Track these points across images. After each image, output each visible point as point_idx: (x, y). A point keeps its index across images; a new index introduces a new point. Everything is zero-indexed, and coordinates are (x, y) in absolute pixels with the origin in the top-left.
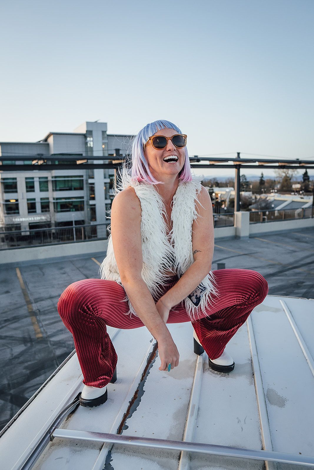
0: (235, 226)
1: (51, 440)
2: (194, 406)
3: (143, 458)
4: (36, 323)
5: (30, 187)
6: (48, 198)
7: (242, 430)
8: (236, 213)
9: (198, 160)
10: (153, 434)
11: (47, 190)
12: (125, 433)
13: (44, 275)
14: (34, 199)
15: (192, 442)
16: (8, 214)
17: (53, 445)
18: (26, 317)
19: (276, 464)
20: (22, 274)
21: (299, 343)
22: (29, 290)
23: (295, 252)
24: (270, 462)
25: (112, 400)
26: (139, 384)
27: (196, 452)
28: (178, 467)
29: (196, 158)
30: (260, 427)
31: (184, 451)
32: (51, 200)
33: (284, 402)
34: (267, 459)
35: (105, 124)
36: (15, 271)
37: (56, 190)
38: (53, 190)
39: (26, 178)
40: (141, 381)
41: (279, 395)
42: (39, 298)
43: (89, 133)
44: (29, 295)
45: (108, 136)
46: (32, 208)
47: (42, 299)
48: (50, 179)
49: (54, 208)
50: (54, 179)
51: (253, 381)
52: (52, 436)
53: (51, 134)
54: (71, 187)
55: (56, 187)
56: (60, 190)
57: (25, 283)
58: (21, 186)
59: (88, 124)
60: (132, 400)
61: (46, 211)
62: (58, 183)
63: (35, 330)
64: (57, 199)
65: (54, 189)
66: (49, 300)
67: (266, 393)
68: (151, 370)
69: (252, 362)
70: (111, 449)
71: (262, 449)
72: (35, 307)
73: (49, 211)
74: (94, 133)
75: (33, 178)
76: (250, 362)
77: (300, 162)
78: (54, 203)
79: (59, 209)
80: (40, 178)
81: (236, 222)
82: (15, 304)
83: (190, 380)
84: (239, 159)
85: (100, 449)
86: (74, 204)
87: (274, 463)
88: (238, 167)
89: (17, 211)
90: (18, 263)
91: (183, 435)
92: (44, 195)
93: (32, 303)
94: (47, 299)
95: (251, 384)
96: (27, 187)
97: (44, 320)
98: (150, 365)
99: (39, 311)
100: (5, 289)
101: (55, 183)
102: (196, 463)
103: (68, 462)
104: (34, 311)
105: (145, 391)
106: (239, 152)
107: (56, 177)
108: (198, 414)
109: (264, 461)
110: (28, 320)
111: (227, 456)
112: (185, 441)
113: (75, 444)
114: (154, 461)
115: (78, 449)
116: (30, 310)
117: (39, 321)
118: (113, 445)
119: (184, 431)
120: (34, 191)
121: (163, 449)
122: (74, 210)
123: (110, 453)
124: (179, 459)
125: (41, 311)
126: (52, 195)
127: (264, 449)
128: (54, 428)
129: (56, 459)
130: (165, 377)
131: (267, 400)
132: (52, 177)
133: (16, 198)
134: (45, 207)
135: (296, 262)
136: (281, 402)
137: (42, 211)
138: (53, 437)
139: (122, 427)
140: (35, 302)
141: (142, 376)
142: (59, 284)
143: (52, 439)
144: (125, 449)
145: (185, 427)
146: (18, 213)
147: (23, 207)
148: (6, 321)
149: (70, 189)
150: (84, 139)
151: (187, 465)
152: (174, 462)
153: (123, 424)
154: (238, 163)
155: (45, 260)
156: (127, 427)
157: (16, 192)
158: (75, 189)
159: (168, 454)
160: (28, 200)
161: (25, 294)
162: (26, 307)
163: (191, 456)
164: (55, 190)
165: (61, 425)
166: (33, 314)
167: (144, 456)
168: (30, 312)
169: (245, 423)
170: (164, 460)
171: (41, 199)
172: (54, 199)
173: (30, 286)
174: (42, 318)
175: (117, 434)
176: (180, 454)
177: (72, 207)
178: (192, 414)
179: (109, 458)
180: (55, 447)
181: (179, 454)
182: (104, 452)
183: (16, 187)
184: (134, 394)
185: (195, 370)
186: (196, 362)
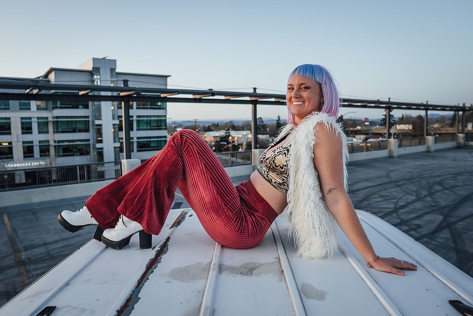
0: (253, 164)
4: (25, 273)
5: (27, 128)
6: (48, 141)
8: (253, 150)
9: (213, 94)
11: (47, 132)
13: (38, 220)
14: (32, 142)
18: (12, 267)
20: (10, 220)
22: (18, 238)
25: (93, 312)
26: (134, 291)
29: (211, 91)
32: (52, 143)
33: (324, 295)
35: (115, 61)
36: (3, 216)
37: (58, 132)
38: (54, 132)
39: (22, 118)
40: (137, 287)
41: (317, 289)
42: (30, 246)
43: (96, 70)
44: (18, 243)
45: (118, 74)
46: (28, 152)
47: (34, 247)
48: (50, 119)
49: (56, 152)
50: (55, 120)
51: (283, 278)
53: (51, 70)
54: (76, 129)
55: (57, 129)
56: (63, 132)
57: (14, 230)
58: (16, 127)
59: (94, 60)
60: (121, 309)
61: (46, 156)
62: (59, 124)
63: (23, 282)
64: (59, 142)
65: (55, 130)
66: (43, 247)
68: (151, 276)
69: (280, 260)
72: (24, 255)
73: (49, 155)
74: (101, 71)
75: (30, 118)
76: (277, 260)
78: (55, 146)
79: (61, 154)
80: (38, 118)
81: (254, 159)
83: (203, 282)
84: (255, 94)
86: (78, 148)
88: (254, 103)
89: (10, 156)
90: (5, 208)
92: (43, 137)
93: (20, 252)
94: (40, 246)
95: (281, 280)
96: (22, 128)
97: (36, 269)
98: (149, 271)
99: (30, 259)
101: (56, 124)
104: (22, 260)
105: (140, 298)
106: (255, 87)
107: (57, 117)
110: (15, 271)
116: (18, 260)
117: (28, 271)
120: (31, 133)
122: (78, 154)
125: (32, 259)
126: (52, 137)
130: (169, 282)
131: (302, 295)
132: (53, 118)
133: (10, 141)
134: (44, 151)
137: (41, 156)
140: (25, 250)
141: (139, 282)
142: (56, 229)
146: (12, 158)
147: (18, 151)
149: (74, 131)
150: (90, 77)
154: (254, 99)
155: (41, 203)
157: (10, 134)
158: (80, 131)
160: (24, 143)
161: (12, 242)
162: (12, 257)
164: (56, 131)
166: (21, 263)
168: (17, 262)
171: (40, 142)
172: (55, 142)
173: (20, 232)
174: (32, 267)
177: (76, 150)
183: (9, 128)
184: (125, 302)
185: (209, 272)
186: (211, 264)
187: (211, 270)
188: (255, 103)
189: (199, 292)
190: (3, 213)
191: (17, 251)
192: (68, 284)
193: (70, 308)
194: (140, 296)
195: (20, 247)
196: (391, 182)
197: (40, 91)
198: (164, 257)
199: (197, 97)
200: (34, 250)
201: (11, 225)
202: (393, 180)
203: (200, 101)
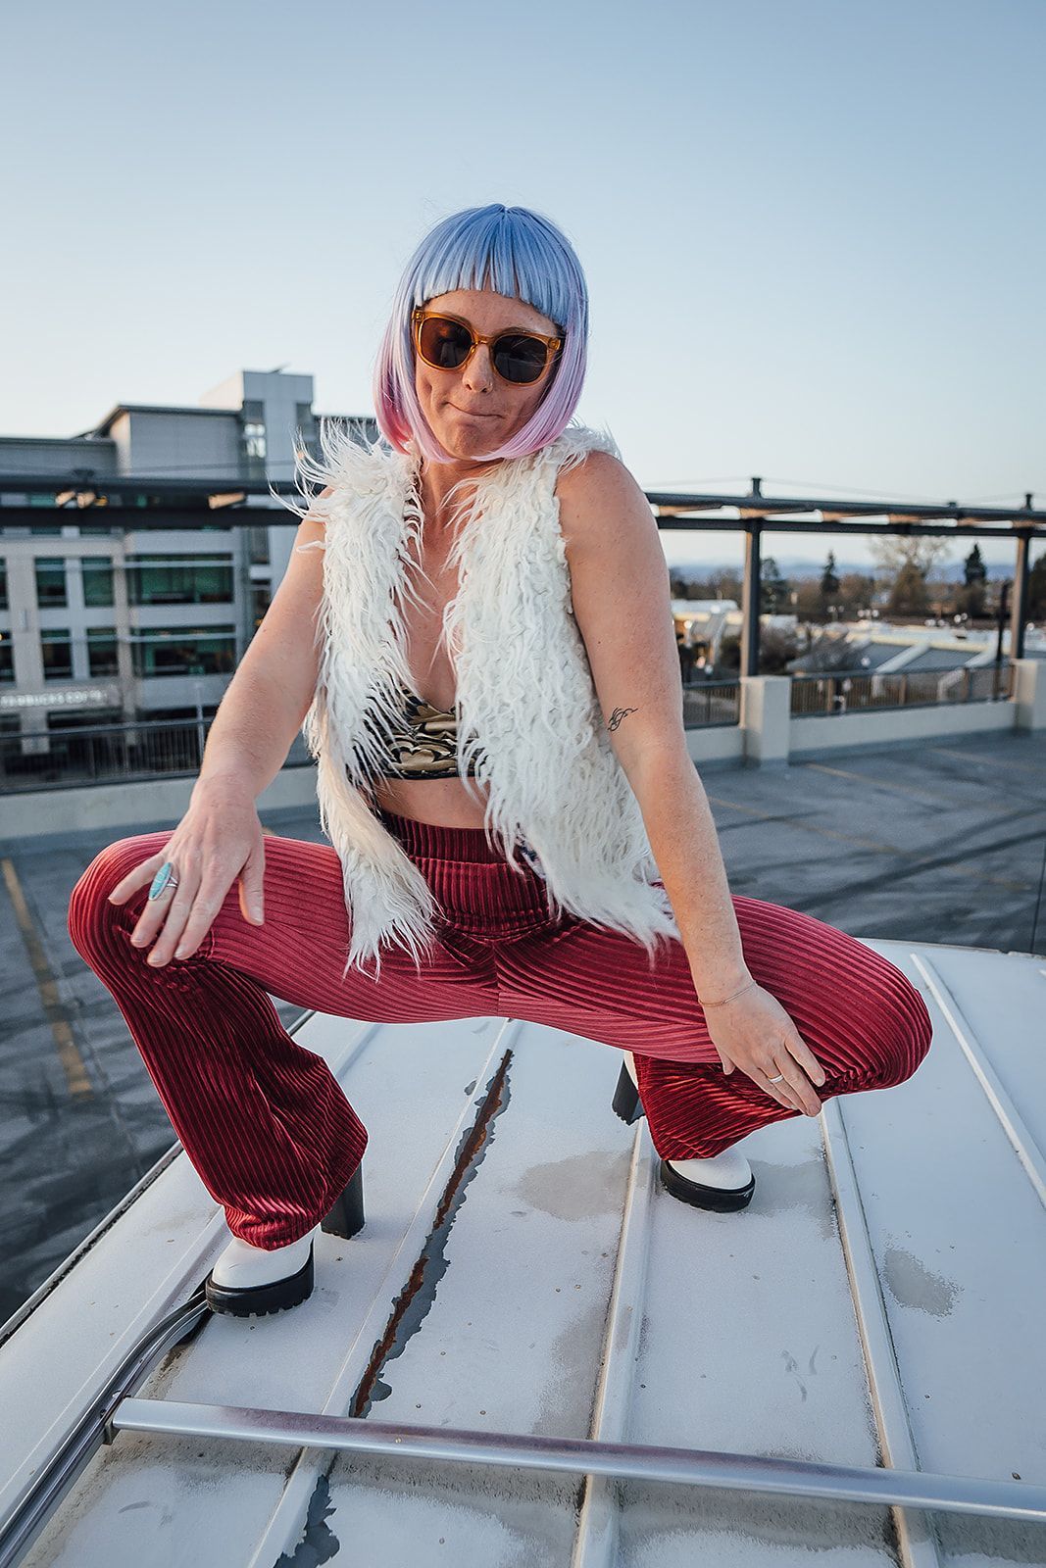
0: (742, 725)
1: (107, 1442)
2: (627, 1313)
3: (445, 1501)
4: (71, 1044)
5: (51, 591)
6: (112, 630)
7: (804, 1397)
8: (745, 680)
10: (483, 1413)
11: (110, 603)
12: (380, 1412)
14: (66, 632)
15: (626, 1443)
17: (113, 1458)
19: (934, 1515)
21: (986, 1095)
23: (940, 810)
24: (909, 1510)
25: (332, 1296)
26: (429, 1239)
27: (643, 1480)
28: (576, 1534)
30: (866, 1385)
31: (598, 1476)
32: (124, 636)
33: (949, 1295)
34: (899, 1500)
35: (308, 381)
37: (140, 602)
38: (130, 603)
39: (38, 560)
40: (436, 1226)
41: (928, 1274)
43: (253, 410)
45: (319, 419)
46: (57, 661)
48: (119, 563)
49: (134, 663)
50: (132, 565)
51: (835, 1225)
52: (108, 1424)
53: (122, 411)
54: (192, 591)
55: (139, 591)
56: (155, 602)
57: (33, 910)
58: (22, 587)
59: (248, 376)
60: (404, 1294)
61: (106, 673)
62: (145, 578)
63: (67, 1069)
64: (144, 632)
65: (134, 596)
67: (881, 1265)
68: (471, 1190)
69: (826, 1160)
70: (330, 1471)
71: (880, 1464)
73: (116, 672)
74: (270, 411)
75: (61, 560)
76: (820, 1159)
77: (960, 514)
78: (133, 645)
79: (150, 668)
80: (84, 560)
81: (747, 711)
83: (611, 1220)
84: (757, 500)
85: (289, 1473)
86: (201, 650)
87: (926, 1512)
89: (6, 672)
91: (592, 1416)
92: (98, 617)
95: (828, 1233)
96: (40, 590)
97: (99, 1034)
98: (466, 1172)
99: (82, 1004)
101: (135, 577)
102: (641, 1517)
103: (167, 1519)
104: (63, 1001)
105: (449, 1262)
106: (757, 476)
107: (139, 557)
108: (643, 1340)
109: (889, 1507)
110: (44, 1034)
111: (755, 1491)
112: (598, 1437)
113: (196, 1456)
114: (488, 1513)
115: (206, 1470)
116: (50, 1002)
117: (78, 1039)
118: (335, 1457)
119: (594, 1402)
120: (63, 604)
121: (518, 1468)
122: (201, 669)
123: (323, 1483)
124: (580, 1503)
125: (88, 1002)
126: (126, 618)
127: (886, 1462)
128: (116, 1396)
129: (122, 1511)
130: (520, 1213)
131: (887, 1291)
132: (127, 558)
133: (5, 628)
134: (103, 659)
135: (945, 844)
136: (938, 1298)
137: (93, 674)
138: (115, 1430)
139: (369, 1390)
141: (440, 1210)
143: (108, 1434)
144: (378, 1469)
145: (596, 1387)
146: (11, 678)
147: (28, 658)
149: (188, 600)
150: (234, 431)
151: (609, 1524)
152: (562, 1512)
153: (371, 1382)
154: (753, 513)
155: (102, 832)
156: (386, 1392)
157: (5, 607)
158: (207, 599)
159: (540, 1486)
160: (44, 633)
163: (623, 1494)
164: (136, 600)
165: (144, 1386)
167: (450, 1493)
168: (48, 1008)
169: (813, 1371)
170: (526, 1507)
171: (90, 632)
172: (132, 632)
175: (350, 1416)
176: (584, 1485)
177: (193, 658)
178: (621, 1343)
179: (319, 1504)
180: (120, 1465)
181: (577, 1487)
182: (303, 1483)
183: (3, 591)
184: (412, 1273)
185: (628, 1186)
186: (631, 1159)
187: (633, 1181)
188: (754, 527)
189: (604, 1255)
191: (45, 976)
194: (448, 1253)
197: (98, 498)
198: (501, 1122)
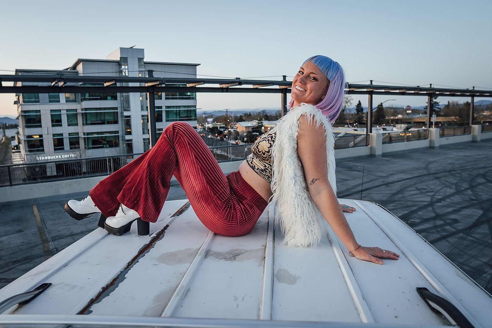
5: (56, 121)
6: (78, 133)
7: (237, 307)
9: (240, 83)
11: (77, 125)
14: (62, 135)
16: (30, 151)
20: (39, 211)
22: (46, 228)
26: (122, 272)
29: (238, 80)
32: (81, 135)
33: (296, 279)
35: (142, 51)
37: (87, 124)
38: (83, 124)
39: (52, 111)
40: (125, 269)
41: (291, 275)
42: (57, 236)
43: (124, 60)
45: (145, 63)
46: (59, 144)
48: (79, 111)
49: (85, 144)
50: (84, 112)
51: (263, 263)
53: (79, 61)
54: (104, 120)
55: (86, 121)
56: (92, 124)
57: (43, 221)
58: (46, 120)
59: (122, 49)
60: (107, 286)
61: (75, 148)
62: (88, 117)
64: (88, 134)
65: (84, 122)
66: (70, 238)
68: (141, 260)
73: (79, 148)
74: (129, 61)
75: (60, 111)
76: (264, 247)
78: (84, 138)
79: (91, 146)
80: (67, 110)
82: (28, 244)
83: (186, 265)
84: (285, 82)
86: (107, 139)
88: (284, 91)
89: (41, 148)
90: (35, 200)
92: (72, 129)
93: (48, 242)
94: (67, 236)
95: (260, 265)
96: (52, 121)
98: (141, 255)
100: (18, 228)
101: (85, 116)
105: (126, 278)
106: (284, 75)
107: (86, 109)
108: (186, 294)
116: (46, 250)
120: (61, 125)
122: (108, 146)
126: (81, 129)
130: (156, 265)
131: (275, 279)
132: (82, 110)
133: (40, 134)
134: (74, 143)
137: (71, 148)
139: (85, 312)
141: (128, 265)
146: (43, 150)
147: (49, 143)
148: (15, 262)
149: (103, 123)
150: (118, 67)
153: (86, 309)
154: (284, 87)
156: (91, 312)
157: (40, 126)
158: (109, 123)
160: (54, 135)
161: (41, 232)
162: (41, 246)
164: (85, 124)
169: (243, 300)
171: (70, 134)
172: (84, 134)
173: (49, 223)
177: (105, 142)
183: (40, 121)
184: (112, 281)
185: (195, 257)
186: (199, 249)
187: (198, 255)
189: (181, 274)
190: (33, 205)
191: (45, 241)
192: (66, 266)
193: (63, 285)
194: (126, 276)
195: (48, 237)
196: (430, 174)
197: (65, 83)
198: (158, 243)
199: (224, 86)
200: (61, 240)
201: (40, 216)
202: (432, 172)
203: (227, 90)
